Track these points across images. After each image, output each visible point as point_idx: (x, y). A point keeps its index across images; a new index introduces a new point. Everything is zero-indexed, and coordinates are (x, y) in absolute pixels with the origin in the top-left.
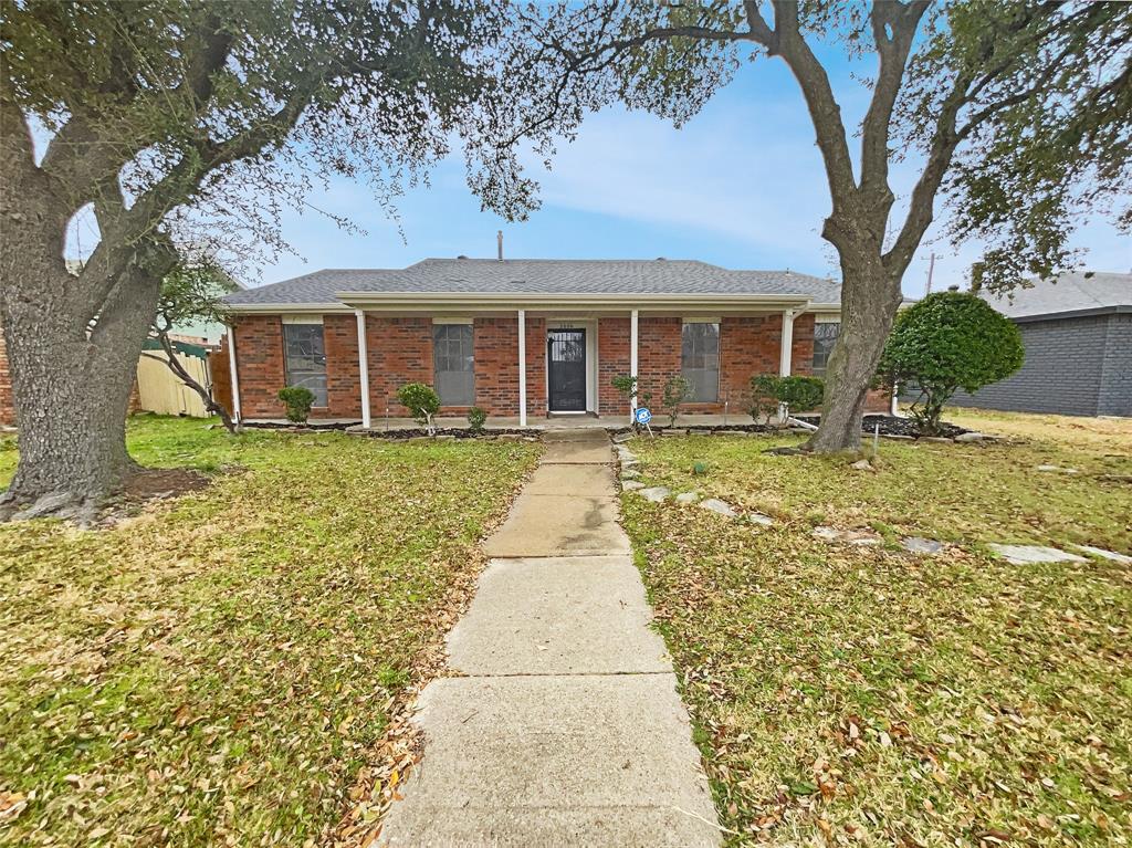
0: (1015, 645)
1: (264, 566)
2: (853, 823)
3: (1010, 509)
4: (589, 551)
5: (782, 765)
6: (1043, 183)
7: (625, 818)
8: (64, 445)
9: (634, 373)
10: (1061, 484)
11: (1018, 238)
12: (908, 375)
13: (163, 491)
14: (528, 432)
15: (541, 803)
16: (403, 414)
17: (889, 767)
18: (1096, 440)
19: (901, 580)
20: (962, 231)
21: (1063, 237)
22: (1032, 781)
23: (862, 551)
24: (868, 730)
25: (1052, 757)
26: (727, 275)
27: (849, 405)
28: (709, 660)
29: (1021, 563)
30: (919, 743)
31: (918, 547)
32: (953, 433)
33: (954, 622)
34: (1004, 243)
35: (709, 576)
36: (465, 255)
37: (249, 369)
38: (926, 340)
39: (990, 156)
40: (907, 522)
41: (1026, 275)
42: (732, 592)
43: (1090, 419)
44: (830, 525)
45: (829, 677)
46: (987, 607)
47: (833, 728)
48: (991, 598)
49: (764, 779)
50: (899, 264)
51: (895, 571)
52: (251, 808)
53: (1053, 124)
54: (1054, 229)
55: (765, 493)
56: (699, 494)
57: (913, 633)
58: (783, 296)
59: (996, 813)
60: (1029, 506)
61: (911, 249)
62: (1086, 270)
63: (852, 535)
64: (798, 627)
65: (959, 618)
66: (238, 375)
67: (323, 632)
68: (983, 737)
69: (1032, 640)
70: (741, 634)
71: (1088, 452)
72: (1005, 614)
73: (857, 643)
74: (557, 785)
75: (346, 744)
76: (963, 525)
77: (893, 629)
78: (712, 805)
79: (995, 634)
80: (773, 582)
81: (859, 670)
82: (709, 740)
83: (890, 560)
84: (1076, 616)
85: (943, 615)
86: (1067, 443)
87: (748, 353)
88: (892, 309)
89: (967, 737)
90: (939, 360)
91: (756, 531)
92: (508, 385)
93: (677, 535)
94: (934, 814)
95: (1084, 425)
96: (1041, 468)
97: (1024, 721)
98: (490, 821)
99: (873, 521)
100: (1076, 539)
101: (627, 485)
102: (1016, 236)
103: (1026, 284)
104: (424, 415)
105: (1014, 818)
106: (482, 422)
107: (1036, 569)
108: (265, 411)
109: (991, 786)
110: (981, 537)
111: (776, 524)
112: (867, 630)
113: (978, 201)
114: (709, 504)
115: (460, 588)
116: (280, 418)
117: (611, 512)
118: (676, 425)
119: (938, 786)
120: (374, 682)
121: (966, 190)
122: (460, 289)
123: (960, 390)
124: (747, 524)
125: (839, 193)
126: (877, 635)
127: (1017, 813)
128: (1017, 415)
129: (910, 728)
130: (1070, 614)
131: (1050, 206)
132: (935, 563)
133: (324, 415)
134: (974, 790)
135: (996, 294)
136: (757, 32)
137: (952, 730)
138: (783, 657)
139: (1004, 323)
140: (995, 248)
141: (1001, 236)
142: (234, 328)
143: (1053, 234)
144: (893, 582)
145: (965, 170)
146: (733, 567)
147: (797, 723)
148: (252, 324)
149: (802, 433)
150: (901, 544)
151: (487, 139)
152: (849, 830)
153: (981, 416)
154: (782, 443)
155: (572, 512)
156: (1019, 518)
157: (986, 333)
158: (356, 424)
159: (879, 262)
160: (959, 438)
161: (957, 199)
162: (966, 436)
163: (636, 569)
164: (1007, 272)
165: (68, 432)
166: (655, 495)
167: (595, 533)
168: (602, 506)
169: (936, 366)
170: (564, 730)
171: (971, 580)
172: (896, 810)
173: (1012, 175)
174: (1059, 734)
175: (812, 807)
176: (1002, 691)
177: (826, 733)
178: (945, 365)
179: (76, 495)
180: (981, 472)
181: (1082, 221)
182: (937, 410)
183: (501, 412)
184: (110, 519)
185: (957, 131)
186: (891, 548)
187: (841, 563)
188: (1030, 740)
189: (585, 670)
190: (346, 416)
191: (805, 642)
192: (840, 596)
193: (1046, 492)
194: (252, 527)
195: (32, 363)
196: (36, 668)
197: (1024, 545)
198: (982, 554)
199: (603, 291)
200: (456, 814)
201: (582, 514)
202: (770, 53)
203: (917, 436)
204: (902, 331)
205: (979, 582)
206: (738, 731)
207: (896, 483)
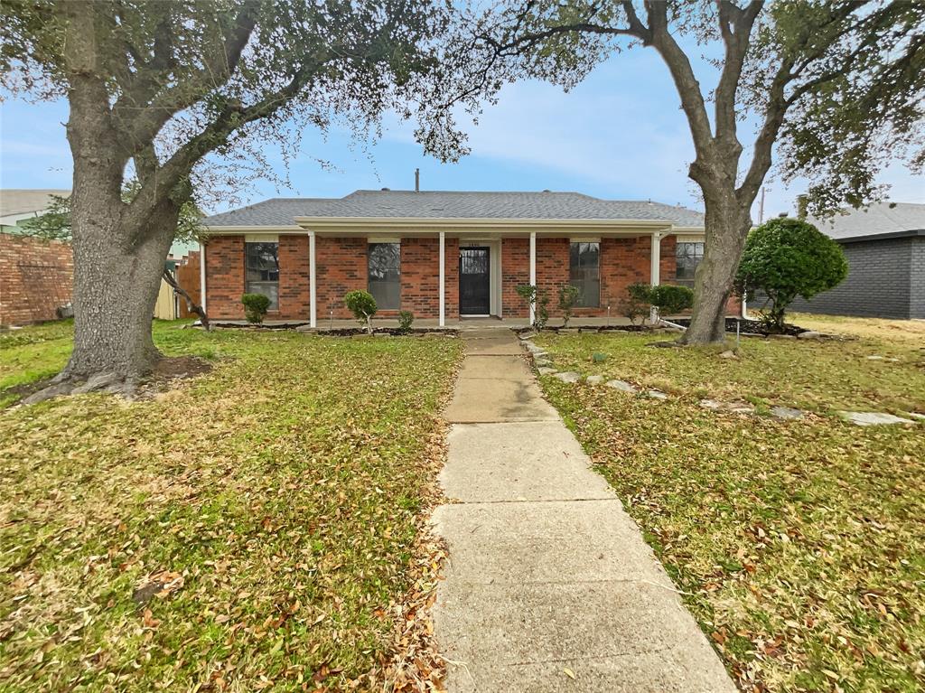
0: (869, 479)
1: (280, 427)
2: (774, 587)
3: (851, 387)
4: (527, 418)
5: (714, 554)
6: (851, 135)
7: (610, 587)
8: (111, 336)
9: (533, 283)
10: (888, 369)
11: (835, 177)
12: (756, 285)
13: (180, 373)
14: (448, 331)
15: (546, 580)
16: (342, 316)
17: (791, 554)
18: (911, 337)
19: (775, 437)
20: (791, 170)
21: (870, 176)
22: (895, 561)
23: (742, 416)
24: (770, 532)
25: (905, 548)
26: (604, 204)
27: (715, 307)
28: (644, 490)
29: (865, 424)
30: (810, 540)
31: (783, 413)
32: (796, 332)
33: (821, 464)
34: (824, 180)
35: (627, 434)
36: (388, 187)
37: (216, 279)
38: (769, 257)
39: (809, 115)
40: (771, 397)
41: (843, 205)
42: (648, 445)
43: (905, 322)
44: (713, 398)
45: (735, 500)
46: (843, 454)
47: (745, 531)
48: (846, 448)
49: (703, 562)
50: (748, 198)
51: (769, 430)
52: (343, 581)
53: (855, 91)
54: (862, 170)
55: (655, 376)
56: (604, 376)
57: (792, 472)
58: (652, 221)
59: (871, 580)
60: (866, 385)
61: (757, 186)
62: (891, 201)
63: (732, 405)
64: (704, 468)
65: (823, 460)
66: (206, 284)
67: (345, 474)
68: (855, 536)
69: (881, 476)
70: (663, 473)
71: (906, 346)
72: (858, 459)
73: (751, 478)
74: (554, 569)
75: (393, 544)
76: (816, 398)
77: (777, 469)
78: (669, 579)
79: (853, 472)
80: (678, 438)
81: (757, 495)
82: (658, 542)
83: (765, 422)
84: (911, 460)
85: (812, 459)
86: (888, 340)
87: (623, 267)
88: (745, 231)
89: (844, 535)
90: (781, 271)
91: (655, 403)
92: (428, 293)
93: (594, 406)
94: (829, 581)
95: (900, 326)
96: (870, 357)
97: (883, 526)
98: (513, 591)
99: (746, 395)
100: (905, 408)
101: (543, 371)
102: (833, 175)
103: (843, 212)
104: (365, 317)
105: (885, 583)
106: (409, 323)
107: (877, 429)
108: (226, 314)
109: (866, 564)
110: (831, 406)
111: (670, 398)
112: (757, 470)
113: (802, 149)
114: (614, 384)
115: (436, 444)
116: (239, 319)
117: (535, 390)
118: (568, 326)
119: (828, 564)
120: (397, 506)
121: (793, 139)
122: (392, 215)
123: (798, 296)
124: (647, 398)
125: (701, 144)
126: (765, 473)
127: (886, 579)
128: (844, 319)
129: (801, 531)
130: (907, 458)
131: (859, 152)
132: (800, 425)
133: (277, 317)
134: (854, 567)
135: (820, 220)
136: (635, 29)
137: (832, 532)
138: (699, 487)
139: (831, 243)
140: (817, 185)
141: (822, 175)
142: (206, 246)
143: (862, 173)
144: (770, 438)
145: (790, 125)
146: (645, 428)
147: (719, 528)
148: (221, 242)
149: (673, 332)
150: (771, 411)
151: (430, 102)
152: (771, 591)
153: (815, 320)
154: (659, 339)
155: (503, 390)
156: (859, 394)
157: (817, 251)
158: (305, 324)
159: (733, 196)
160: (801, 335)
161: (785, 147)
162: (806, 334)
163: (569, 431)
164: (828, 203)
165: (115, 325)
166: (568, 378)
167: (528, 406)
168: (526, 387)
169: (778, 277)
170: (548, 536)
171: (829, 436)
172: (802, 579)
173: (827, 129)
174: (909, 534)
175: (742, 578)
176: (864, 508)
177: (742, 534)
178: (786, 276)
179: (119, 375)
180: (823, 361)
181: (884, 164)
182: (782, 313)
183: (422, 315)
184: (148, 394)
185: (786, 99)
186: (764, 414)
187: (727, 425)
188: (889, 538)
189: (551, 498)
190: (294, 318)
191: (713, 478)
192: (731, 448)
193: (877, 374)
194: (257, 400)
195: (93, 270)
196: (143, 495)
197: (866, 412)
198: (834, 418)
199: (509, 217)
200: (487, 588)
201: (512, 392)
202: (646, 44)
203: (767, 334)
204: (749, 249)
205: (835, 438)
206: (677, 534)
207: (758, 369)
